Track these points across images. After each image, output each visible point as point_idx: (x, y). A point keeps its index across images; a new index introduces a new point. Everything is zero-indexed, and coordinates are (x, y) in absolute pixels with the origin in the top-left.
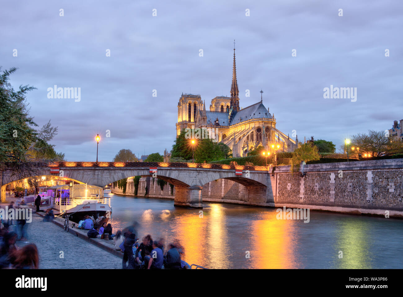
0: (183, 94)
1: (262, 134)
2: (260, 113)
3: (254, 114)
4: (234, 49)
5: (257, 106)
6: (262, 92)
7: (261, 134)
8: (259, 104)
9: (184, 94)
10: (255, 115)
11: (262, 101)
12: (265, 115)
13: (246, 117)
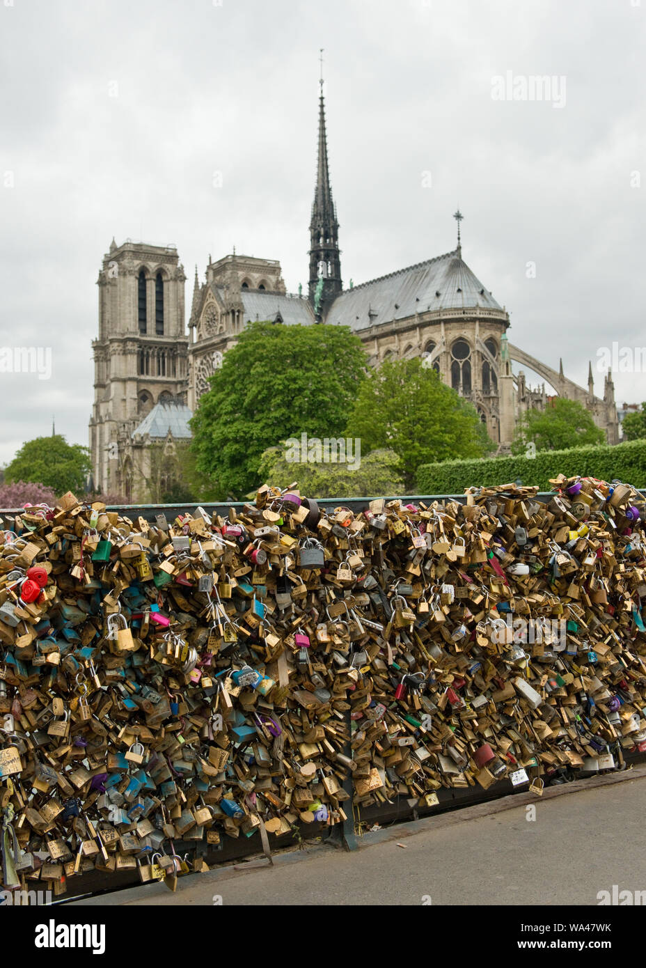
0: (114, 242)
1: (472, 363)
2: (459, 290)
3: (438, 295)
4: (322, 82)
5: (443, 268)
6: (458, 216)
7: (467, 364)
8: (449, 261)
9: (119, 244)
10: (442, 298)
11: (459, 248)
12: (478, 296)
13: (397, 307)
